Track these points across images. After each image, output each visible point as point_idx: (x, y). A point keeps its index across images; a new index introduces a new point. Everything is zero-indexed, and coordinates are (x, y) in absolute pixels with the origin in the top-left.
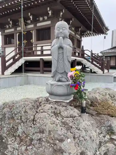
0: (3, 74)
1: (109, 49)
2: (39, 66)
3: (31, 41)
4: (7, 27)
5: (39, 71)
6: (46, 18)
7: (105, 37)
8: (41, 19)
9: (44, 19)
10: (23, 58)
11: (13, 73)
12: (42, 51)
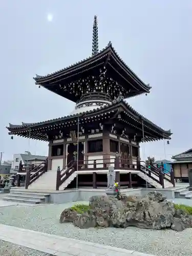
0: (57, 189)
1: (183, 153)
2: (92, 181)
3: (82, 152)
4: (57, 137)
5: (91, 186)
6: (97, 130)
7: (168, 142)
8: (93, 131)
9: (95, 131)
10: (76, 172)
11: (66, 189)
12: (95, 164)
